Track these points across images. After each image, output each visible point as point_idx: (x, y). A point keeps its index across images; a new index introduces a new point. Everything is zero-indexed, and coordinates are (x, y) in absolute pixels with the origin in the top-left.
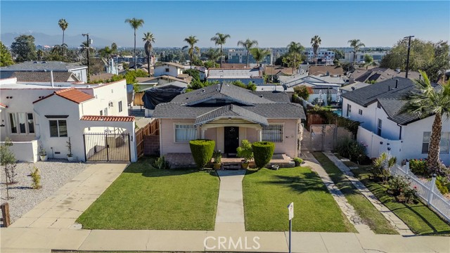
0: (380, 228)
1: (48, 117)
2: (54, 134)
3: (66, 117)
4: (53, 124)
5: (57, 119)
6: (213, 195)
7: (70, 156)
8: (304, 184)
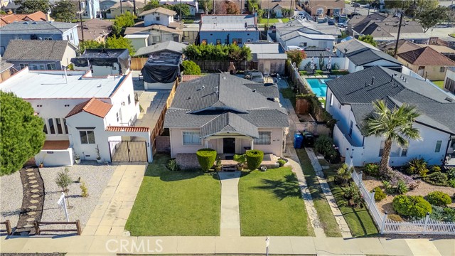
0: (331, 232)
1: (78, 128)
2: (84, 142)
3: (94, 128)
4: (83, 134)
5: (86, 130)
6: (216, 201)
7: (99, 159)
8: (284, 189)
